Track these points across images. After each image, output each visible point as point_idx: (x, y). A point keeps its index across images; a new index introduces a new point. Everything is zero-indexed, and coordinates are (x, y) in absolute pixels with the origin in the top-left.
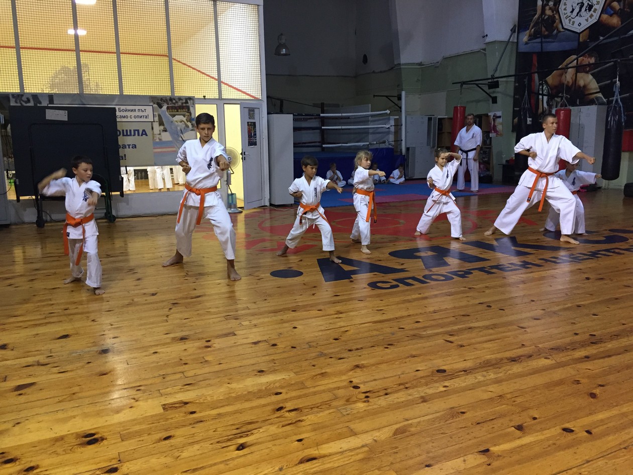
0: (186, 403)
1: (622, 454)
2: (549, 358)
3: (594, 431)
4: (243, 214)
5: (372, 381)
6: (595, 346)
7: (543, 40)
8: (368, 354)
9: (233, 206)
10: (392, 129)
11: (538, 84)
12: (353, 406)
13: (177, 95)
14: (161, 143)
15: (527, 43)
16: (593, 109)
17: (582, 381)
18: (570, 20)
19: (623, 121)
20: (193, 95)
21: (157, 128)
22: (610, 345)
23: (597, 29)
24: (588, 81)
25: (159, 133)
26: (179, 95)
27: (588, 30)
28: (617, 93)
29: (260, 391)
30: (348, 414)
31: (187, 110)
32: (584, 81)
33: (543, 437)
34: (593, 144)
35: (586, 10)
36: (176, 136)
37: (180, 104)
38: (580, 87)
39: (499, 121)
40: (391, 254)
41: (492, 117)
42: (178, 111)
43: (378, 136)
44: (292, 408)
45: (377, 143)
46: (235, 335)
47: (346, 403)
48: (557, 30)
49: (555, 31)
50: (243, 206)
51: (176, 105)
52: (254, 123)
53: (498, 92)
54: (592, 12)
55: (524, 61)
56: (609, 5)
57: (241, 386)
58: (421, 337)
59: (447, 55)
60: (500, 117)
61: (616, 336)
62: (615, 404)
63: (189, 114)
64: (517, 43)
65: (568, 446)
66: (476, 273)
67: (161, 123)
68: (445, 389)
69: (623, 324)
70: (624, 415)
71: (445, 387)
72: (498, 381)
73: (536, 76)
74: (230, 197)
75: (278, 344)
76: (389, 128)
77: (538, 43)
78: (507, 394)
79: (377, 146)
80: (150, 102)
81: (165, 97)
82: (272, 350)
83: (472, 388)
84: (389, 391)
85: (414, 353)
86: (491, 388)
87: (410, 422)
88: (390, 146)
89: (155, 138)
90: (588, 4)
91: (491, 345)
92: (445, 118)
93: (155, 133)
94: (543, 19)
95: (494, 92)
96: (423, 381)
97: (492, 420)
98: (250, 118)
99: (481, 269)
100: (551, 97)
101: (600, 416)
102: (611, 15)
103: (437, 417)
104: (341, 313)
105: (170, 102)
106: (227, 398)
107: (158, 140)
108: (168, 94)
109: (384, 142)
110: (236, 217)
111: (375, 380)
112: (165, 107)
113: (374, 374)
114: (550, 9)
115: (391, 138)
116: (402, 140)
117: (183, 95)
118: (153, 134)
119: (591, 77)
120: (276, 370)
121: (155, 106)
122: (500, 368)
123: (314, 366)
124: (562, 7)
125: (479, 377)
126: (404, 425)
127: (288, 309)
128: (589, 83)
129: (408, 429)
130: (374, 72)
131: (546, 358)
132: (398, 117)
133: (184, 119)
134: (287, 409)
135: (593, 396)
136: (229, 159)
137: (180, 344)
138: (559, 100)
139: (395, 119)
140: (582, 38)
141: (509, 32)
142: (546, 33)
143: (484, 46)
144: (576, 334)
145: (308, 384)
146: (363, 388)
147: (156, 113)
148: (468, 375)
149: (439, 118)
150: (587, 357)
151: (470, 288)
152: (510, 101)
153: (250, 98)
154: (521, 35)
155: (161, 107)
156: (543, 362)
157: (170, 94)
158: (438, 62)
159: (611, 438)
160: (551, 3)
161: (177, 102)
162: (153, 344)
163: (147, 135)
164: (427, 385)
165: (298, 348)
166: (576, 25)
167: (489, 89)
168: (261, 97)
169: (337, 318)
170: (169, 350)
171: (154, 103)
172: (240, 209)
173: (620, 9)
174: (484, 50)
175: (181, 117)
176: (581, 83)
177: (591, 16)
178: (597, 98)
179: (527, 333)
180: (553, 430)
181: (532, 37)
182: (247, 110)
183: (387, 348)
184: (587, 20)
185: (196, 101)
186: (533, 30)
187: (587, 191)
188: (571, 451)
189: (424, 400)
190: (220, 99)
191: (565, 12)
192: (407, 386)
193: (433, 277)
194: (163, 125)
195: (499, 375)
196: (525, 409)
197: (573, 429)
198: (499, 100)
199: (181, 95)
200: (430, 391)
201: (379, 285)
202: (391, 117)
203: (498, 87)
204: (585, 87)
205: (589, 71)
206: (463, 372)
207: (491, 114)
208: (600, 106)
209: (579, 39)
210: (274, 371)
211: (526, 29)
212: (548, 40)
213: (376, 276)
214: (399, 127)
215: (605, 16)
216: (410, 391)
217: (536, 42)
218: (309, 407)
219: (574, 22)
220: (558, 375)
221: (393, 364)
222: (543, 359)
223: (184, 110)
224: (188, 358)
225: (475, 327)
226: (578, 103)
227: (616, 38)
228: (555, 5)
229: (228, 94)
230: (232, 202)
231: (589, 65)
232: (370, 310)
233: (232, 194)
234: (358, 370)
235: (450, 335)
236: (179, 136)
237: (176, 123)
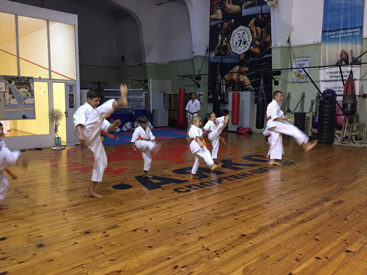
0: (120, 272)
1: (346, 266)
2: (287, 223)
3: (328, 257)
4: (66, 150)
5: (213, 245)
6: (302, 215)
7: (222, 57)
8: (201, 230)
9: (59, 145)
10: (144, 99)
11: (220, 79)
12: (213, 260)
13: (22, 76)
14: (10, 106)
15: (214, 58)
16: (248, 93)
17: (309, 233)
18: (235, 48)
19: (265, 100)
20: (32, 76)
21: (8, 96)
22: (308, 214)
23: (248, 53)
24: (244, 78)
25: (9, 99)
26: (23, 76)
27: (244, 54)
28: (262, 86)
29: (157, 258)
30: (214, 265)
31: (28, 85)
32: (243, 79)
33: (310, 263)
34: (249, 111)
35: (243, 44)
36: (21, 101)
37: (23, 81)
38: (241, 82)
39: (202, 97)
40: (174, 171)
41: (198, 95)
42: (22, 86)
43: (135, 102)
44: (182, 266)
45: (136, 107)
46: (118, 227)
47: (208, 259)
48: (229, 52)
49: (228, 53)
50: (66, 145)
51: (21, 82)
52: (73, 94)
53: (201, 82)
54: (246, 45)
55: (212, 66)
56: (254, 42)
57: (144, 257)
58: (221, 218)
59: (171, 60)
60: (202, 95)
61: (308, 209)
62: (328, 243)
63: (29, 87)
64: (209, 57)
65: (323, 266)
66: (224, 180)
67: (11, 93)
68: (251, 245)
69: (307, 203)
70: (335, 247)
71: (251, 243)
72: (273, 238)
73: (219, 75)
74: (57, 139)
75: (148, 230)
76: (143, 98)
77: (220, 58)
78: (281, 243)
79: (136, 108)
80: (3, 80)
81: (14, 76)
82: (147, 234)
83: (263, 242)
84: (226, 249)
85: (224, 227)
86: (272, 241)
87: (247, 264)
88: (143, 109)
89: (6, 102)
90: (244, 41)
91: (257, 219)
92: (171, 94)
93: (6, 99)
94: (222, 47)
95: (198, 82)
96: (238, 242)
97: (283, 258)
98: (70, 92)
99: (225, 178)
100: (227, 86)
101: (327, 249)
102: (255, 48)
103: (258, 260)
104: (171, 208)
105: (17, 80)
106: (141, 265)
107: (8, 104)
108: (16, 75)
109: (140, 106)
110: (61, 152)
111: (215, 244)
112: (13, 83)
113: (212, 241)
114: (225, 41)
115: (143, 104)
116: (150, 105)
117: (26, 76)
118: (5, 100)
119: (246, 77)
120: (158, 245)
121: (7, 82)
122: (269, 231)
123: (177, 240)
124: (231, 41)
125: (263, 237)
126: (246, 267)
127: (139, 208)
128: (245, 80)
129: (249, 268)
130: (128, 66)
131: (286, 223)
132: (147, 92)
133: (26, 91)
134: (181, 267)
135: (317, 240)
136: (57, 116)
137: (87, 236)
138: (231, 88)
139: (145, 93)
140: (241, 58)
141: (205, 52)
142: (224, 54)
143: (193, 58)
144: (290, 210)
145: (181, 251)
146: (212, 249)
147: (8, 87)
148: (257, 236)
149: (169, 94)
150: (302, 221)
151: (227, 189)
152: (207, 87)
153: (68, 79)
154: (211, 54)
155: (10, 82)
156: (285, 226)
157: (17, 75)
158: (166, 64)
159: (337, 259)
160: (226, 39)
161: (21, 80)
162: (70, 238)
164: (242, 244)
165: (161, 231)
166: (238, 51)
167: (196, 80)
168: (76, 79)
169: (170, 211)
170: (82, 240)
171: (6, 80)
172: (63, 147)
173: (259, 45)
174: (193, 59)
175: (25, 90)
176: (242, 80)
177: (246, 47)
178: (250, 88)
179: (269, 211)
180: (311, 259)
181: (217, 55)
182: (68, 87)
183: (209, 226)
184: (244, 49)
185: (34, 80)
186: (217, 51)
187: (248, 134)
188: (325, 268)
189: (246, 252)
190: (50, 79)
191: (233, 44)
192: (233, 245)
193: (204, 184)
194: (12, 94)
195: (272, 234)
196: (294, 250)
197: (320, 257)
198: (201, 86)
199: (24, 76)
200: (246, 247)
201: (180, 190)
202: (143, 92)
203: (201, 79)
204: (243, 82)
205: (245, 74)
206: (254, 235)
207: (197, 93)
208: (252, 92)
209: (240, 58)
210: (157, 246)
211: (213, 50)
212: (225, 57)
213: (174, 185)
214: (148, 98)
215: (252, 48)
216: (236, 248)
217: (219, 58)
218: (191, 264)
219: (237, 49)
220: (296, 231)
221: (218, 234)
222: (284, 224)
223: (26, 85)
224: (100, 244)
225: (243, 210)
226: (240, 90)
227: (258, 59)
228: (228, 40)
229: (54, 76)
230: (58, 142)
231: (245, 71)
232: (185, 205)
233: (58, 138)
234: (202, 240)
235: (235, 215)
236: (22, 101)
237: (21, 93)
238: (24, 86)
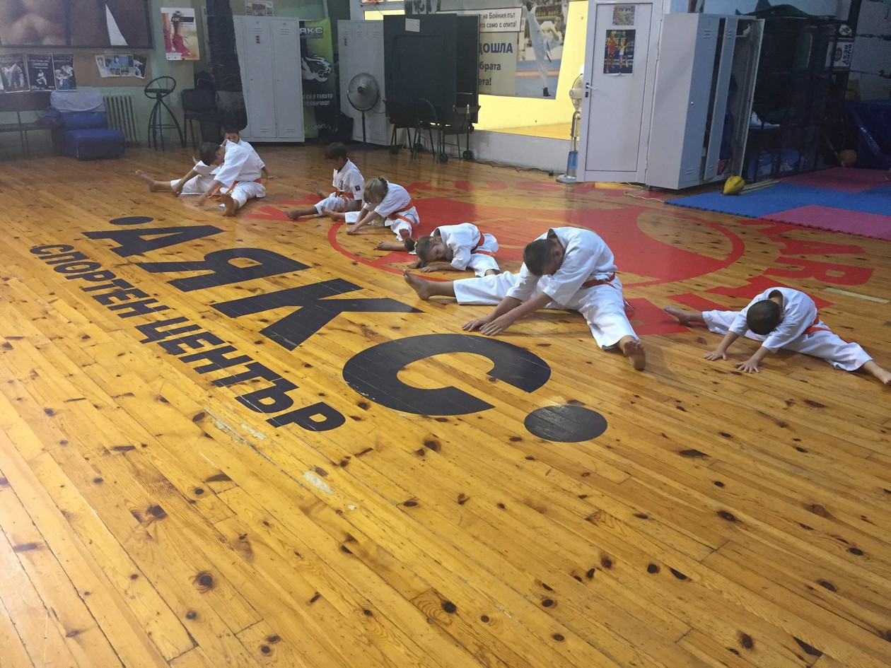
14: (523, 65)
21: (523, 41)
25: (523, 48)
31: (558, 12)
36: (541, 54)
37: (551, 2)
42: (547, 15)
51: (547, 5)
63: (559, 18)
89: (520, 56)
93: (519, 48)
105: (541, 1)
112: (534, 9)
133: (553, 26)
147: (524, 19)
155: (529, 8)
161: (548, 1)
163: (512, 52)
175: (550, 24)
194: (529, 36)
236: (544, 53)
237: (543, 34)
238: (551, 15)
